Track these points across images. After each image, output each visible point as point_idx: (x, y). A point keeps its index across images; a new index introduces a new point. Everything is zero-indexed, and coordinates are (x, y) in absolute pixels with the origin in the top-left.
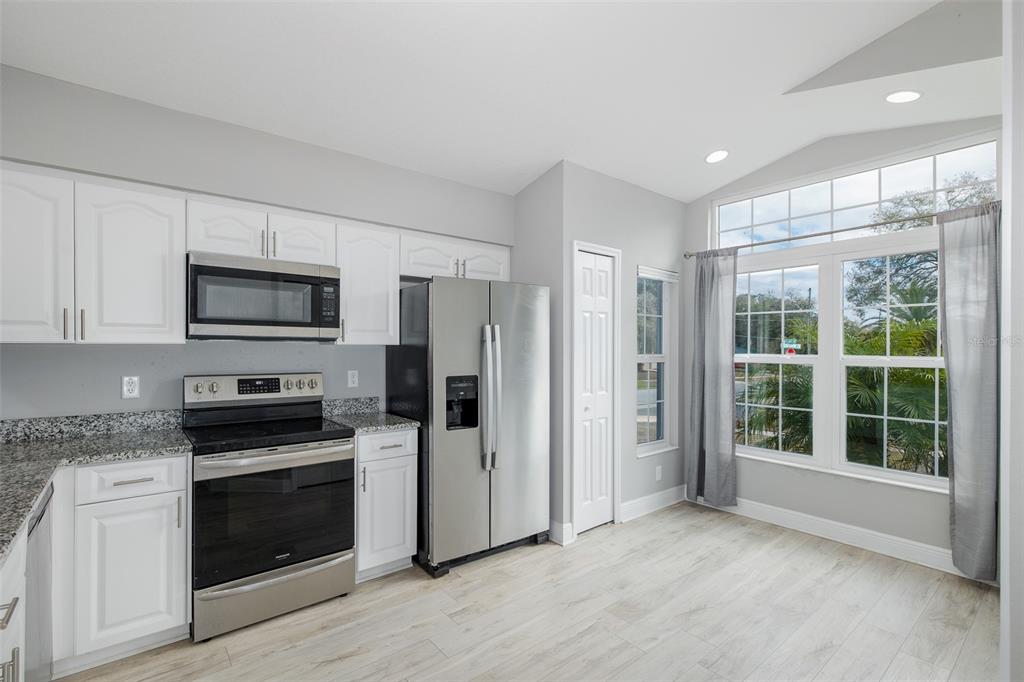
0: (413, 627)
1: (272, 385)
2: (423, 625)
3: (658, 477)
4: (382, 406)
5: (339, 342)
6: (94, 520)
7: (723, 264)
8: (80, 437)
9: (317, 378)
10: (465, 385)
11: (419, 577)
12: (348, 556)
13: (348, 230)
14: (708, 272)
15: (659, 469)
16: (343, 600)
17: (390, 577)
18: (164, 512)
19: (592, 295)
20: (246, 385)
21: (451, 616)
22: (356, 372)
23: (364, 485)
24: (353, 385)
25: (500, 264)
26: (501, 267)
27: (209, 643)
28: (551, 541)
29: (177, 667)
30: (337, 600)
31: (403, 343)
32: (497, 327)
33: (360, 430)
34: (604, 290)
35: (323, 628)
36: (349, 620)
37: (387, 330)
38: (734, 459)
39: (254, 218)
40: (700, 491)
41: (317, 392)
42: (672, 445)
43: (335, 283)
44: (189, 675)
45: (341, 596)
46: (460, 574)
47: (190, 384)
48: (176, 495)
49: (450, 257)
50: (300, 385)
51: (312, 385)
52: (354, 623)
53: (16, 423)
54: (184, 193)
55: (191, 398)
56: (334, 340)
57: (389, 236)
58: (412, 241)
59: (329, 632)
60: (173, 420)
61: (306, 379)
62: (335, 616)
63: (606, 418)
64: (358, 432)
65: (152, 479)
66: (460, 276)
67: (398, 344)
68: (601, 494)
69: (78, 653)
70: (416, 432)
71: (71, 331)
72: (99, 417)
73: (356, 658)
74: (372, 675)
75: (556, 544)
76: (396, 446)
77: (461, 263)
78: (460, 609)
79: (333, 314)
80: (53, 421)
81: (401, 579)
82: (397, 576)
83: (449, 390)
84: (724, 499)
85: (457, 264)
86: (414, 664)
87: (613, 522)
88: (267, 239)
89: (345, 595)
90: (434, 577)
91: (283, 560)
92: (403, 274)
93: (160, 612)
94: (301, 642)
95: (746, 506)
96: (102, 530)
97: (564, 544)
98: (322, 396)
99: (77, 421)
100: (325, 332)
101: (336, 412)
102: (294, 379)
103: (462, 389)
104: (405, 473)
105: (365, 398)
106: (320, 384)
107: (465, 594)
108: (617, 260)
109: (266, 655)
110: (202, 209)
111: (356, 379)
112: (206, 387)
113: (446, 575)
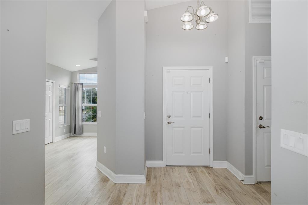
3: (65, 131)
7: (80, 86)
14: (77, 87)
15: (65, 129)
34: (50, 90)
38: (82, 125)
40: (75, 133)
42: (68, 124)
63: (51, 119)
68: (49, 136)
84: (80, 133)
87: (53, 142)
95: (85, 134)
108: (54, 83)
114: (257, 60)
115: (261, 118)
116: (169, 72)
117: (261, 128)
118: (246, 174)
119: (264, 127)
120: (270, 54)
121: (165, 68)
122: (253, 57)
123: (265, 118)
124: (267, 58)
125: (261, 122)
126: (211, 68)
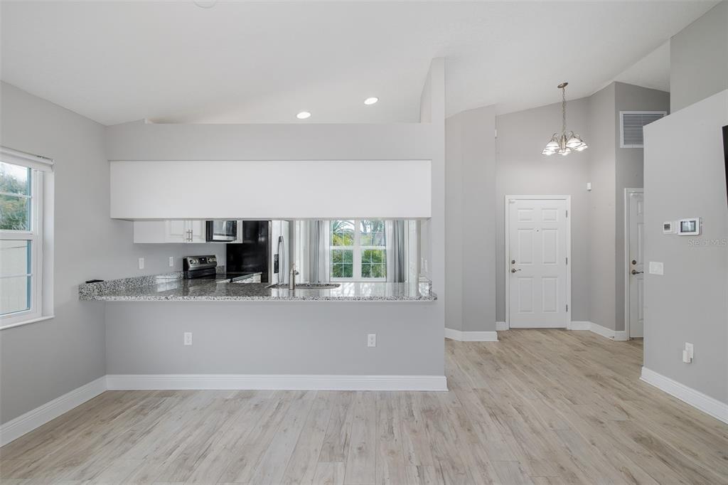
47: (189, 260)
67: (242, 243)
114: (629, 193)
115: (634, 262)
116: (513, 202)
117: (634, 273)
118: (616, 330)
119: (638, 273)
120: (641, 186)
121: (507, 197)
122: (625, 189)
123: (639, 262)
124: (639, 190)
125: (634, 267)
126: (569, 198)
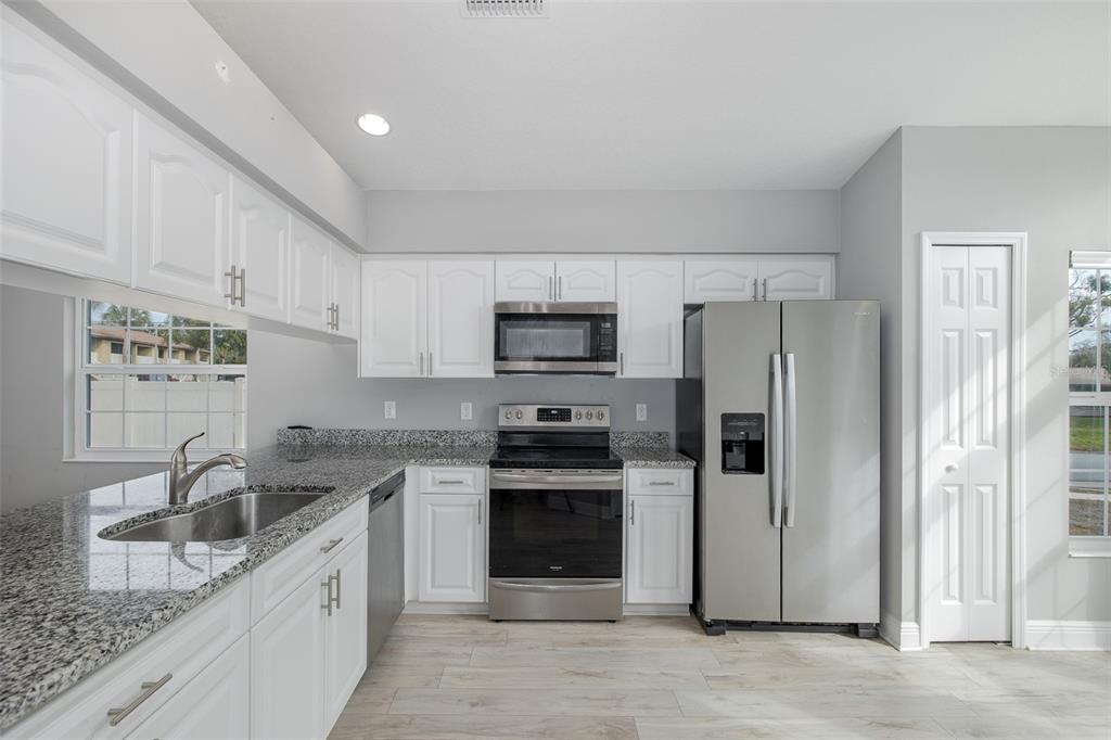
0: (663, 674)
1: (564, 415)
2: (673, 676)
4: (673, 442)
5: (618, 375)
6: (429, 506)
8: (435, 446)
9: (606, 410)
10: (746, 424)
11: (693, 629)
12: (613, 584)
13: (628, 265)
16: (610, 625)
17: (663, 618)
18: (471, 509)
19: (961, 305)
20: (544, 414)
21: (707, 678)
22: (645, 406)
23: (632, 518)
24: (641, 419)
25: (819, 277)
26: (822, 281)
27: (501, 624)
28: (883, 639)
29: (474, 633)
30: (605, 624)
31: (687, 376)
32: (791, 358)
33: (629, 463)
35: (583, 644)
36: (607, 645)
37: (669, 363)
39: (543, 266)
41: (605, 423)
43: (613, 318)
44: (478, 642)
45: (610, 621)
46: (738, 640)
47: (502, 411)
48: (477, 498)
49: (746, 277)
50: (589, 416)
51: (601, 416)
52: (611, 649)
53: (403, 432)
54: (493, 256)
55: (503, 422)
56: (613, 373)
57: (673, 265)
58: (697, 265)
59: (586, 649)
60: (492, 439)
61: (594, 411)
62: (597, 637)
64: (627, 464)
65: (461, 482)
66: (760, 298)
67: (681, 377)
68: (983, 597)
69: (421, 599)
70: (692, 471)
71: (425, 368)
72: (447, 432)
73: (598, 679)
74: (606, 699)
75: (889, 644)
76: (667, 484)
77: (760, 282)
78: (721, 675)
79: (610, 348)
80: (422, 433)
81: (672, 625)
82: (669, 621)
83: (725, 428)
85: (755, 284)
86: (647, 708)
87: (1008, 643)
88: (555, 283)
89: (614, 621)
90: (708, 634)
91: (556, 572)
92: (687, 302)
93: (467, 587)
94: (560, 648)
96: (434, 513)
97: (902, 649)
98: (609, 428)
99: (435, 434)
100: (607, 366)
101: (623, 444)
102: (584, 410)
103: (743, 428)
104: (678, 514)
105: (654, 433)
106: (607, 416)
107: (734, 662)
108: (1018, 249)
109: (531, 648)
110: (507, 266)
111: (645, 412)
112: (514, 413)
113: (722, 636)
